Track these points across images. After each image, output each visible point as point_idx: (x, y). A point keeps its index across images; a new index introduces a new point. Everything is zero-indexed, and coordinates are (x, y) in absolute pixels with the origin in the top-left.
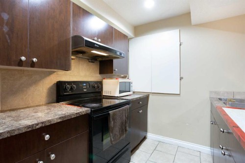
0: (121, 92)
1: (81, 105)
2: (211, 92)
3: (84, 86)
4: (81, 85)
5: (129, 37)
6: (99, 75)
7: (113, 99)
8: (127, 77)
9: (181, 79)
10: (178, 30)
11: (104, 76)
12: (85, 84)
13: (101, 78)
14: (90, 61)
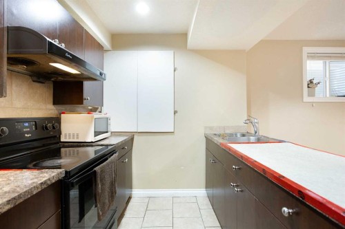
0: (97, 134)
1: (30, 166)
2: (206, 128)
3: (26, 127)
4: (18, 126)
5: (105, 49)
6: (51, 106)
7: (83, 146)
8: (99, 110)
9: (175, 112)
10: (172, 52)
11: (62, 108)
12: (27, 124)
13: (56, 112)
14: (35, 79)
